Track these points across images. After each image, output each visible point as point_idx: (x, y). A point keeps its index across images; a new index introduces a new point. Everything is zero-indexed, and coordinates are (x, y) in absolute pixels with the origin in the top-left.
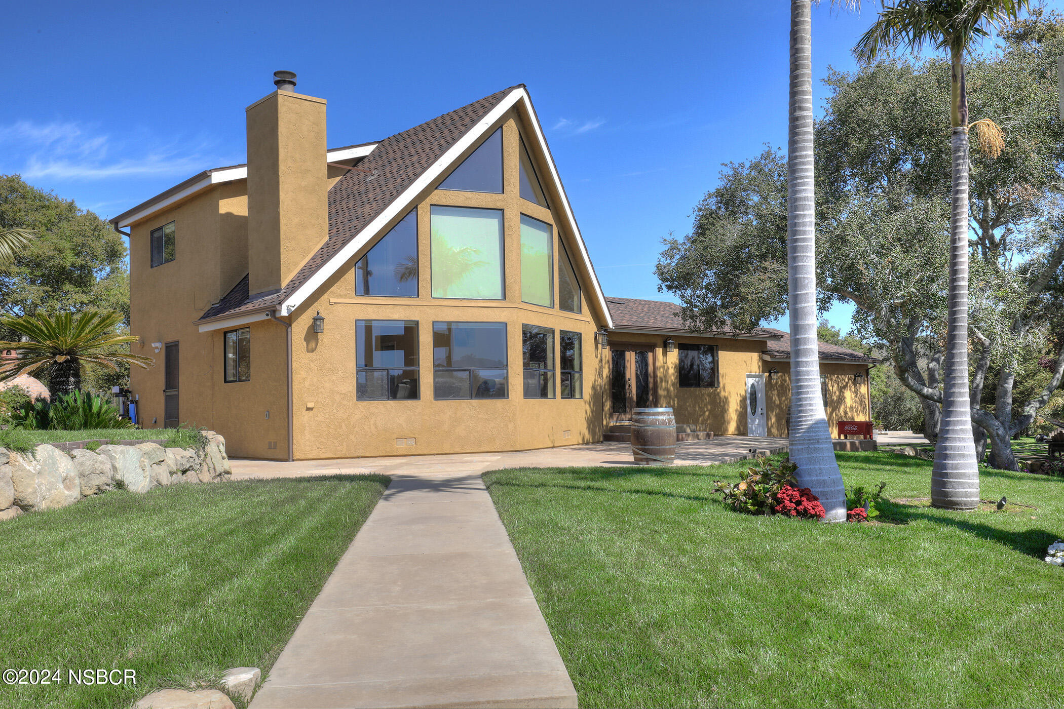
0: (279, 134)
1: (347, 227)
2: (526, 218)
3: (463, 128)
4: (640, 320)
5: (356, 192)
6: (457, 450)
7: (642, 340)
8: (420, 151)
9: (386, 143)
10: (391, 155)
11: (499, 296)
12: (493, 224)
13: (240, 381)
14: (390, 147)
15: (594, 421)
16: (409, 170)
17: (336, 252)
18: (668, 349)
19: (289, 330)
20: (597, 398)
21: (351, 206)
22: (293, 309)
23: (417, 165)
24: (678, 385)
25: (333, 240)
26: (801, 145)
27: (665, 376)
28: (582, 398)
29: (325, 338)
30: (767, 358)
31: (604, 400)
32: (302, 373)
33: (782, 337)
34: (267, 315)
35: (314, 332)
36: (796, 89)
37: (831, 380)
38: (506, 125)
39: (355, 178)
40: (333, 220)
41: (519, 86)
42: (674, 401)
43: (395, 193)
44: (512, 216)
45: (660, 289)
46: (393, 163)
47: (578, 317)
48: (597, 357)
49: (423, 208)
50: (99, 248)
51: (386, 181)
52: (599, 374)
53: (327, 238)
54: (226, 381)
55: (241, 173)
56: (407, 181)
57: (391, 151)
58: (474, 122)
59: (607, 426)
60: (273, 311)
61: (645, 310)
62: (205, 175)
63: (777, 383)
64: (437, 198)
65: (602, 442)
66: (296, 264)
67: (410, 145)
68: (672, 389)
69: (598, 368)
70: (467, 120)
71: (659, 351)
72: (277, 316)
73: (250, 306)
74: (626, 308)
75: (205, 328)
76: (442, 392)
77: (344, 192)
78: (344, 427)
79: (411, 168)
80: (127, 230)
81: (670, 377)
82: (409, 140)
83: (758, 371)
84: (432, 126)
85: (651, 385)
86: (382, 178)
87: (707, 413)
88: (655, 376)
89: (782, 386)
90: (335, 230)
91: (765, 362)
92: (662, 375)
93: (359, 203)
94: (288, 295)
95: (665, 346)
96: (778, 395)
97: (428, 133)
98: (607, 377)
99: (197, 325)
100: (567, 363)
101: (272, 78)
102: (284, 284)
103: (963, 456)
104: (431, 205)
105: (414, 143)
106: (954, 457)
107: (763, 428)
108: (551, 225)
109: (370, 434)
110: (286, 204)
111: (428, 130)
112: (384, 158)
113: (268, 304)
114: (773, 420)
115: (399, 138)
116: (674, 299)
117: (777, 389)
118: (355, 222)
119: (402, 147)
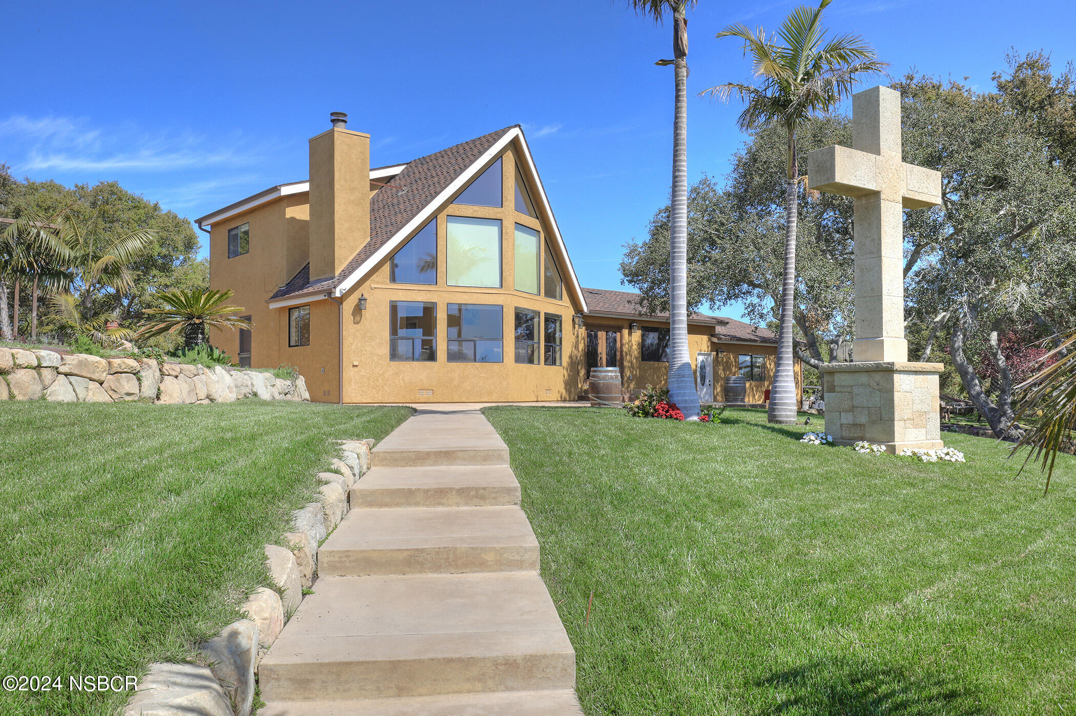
0: (335, 161)
1: (384, 231)
2: (519, 226)
3: (472, 158)
4: (610, 307)
5: (390, 204)
6: (463, 400)
7: (612, 323)
8: (440, 173)
9: (413, 165)
10: (417, 175)
11: (498, 285)
12: (494, 230)
13: (301, 345)
14: (416, 168)
15: (570, 384)
16: (431, 188)
17: (376, 250)
18: (633, 331)
19: (341, 307)
20: (573, 365)
21: (386, 214)
22: (344, 292)
23: (437, 185)
24: (640, 359)
25: (374, 241)
26: (679, 193)
27: (630, 351)
28: (561, 365)
29: (367, 314)
30: (715, 340)
31: (579, 368)
32: (350, 339)
33: (728, 323)
34: (325, 296)
35: (358, 310)
36: (676, 158)
37: (769, 359)
38: (505, 155)
39: (389, 192)
40: (373, 225)
41: (515, 126)
42: (636, 371)
43: (420, 206)
44: (509, 224)
45: (622, 283)
46: (419, 181)
47: (560, 303)
48: (574, 335)
49: (442, 217)
50: (179, 240)
51: (414, 196)
52: (576, 347)
53: (369, 239)
54: (290, 346)
55: (305, 187)
56: (429, 198)
57: (416, 172)
58: (481, 153)
59: (581, 389)
60: (329, 293)
61: (618, 299)
62: (276, 189)
63: (723, 360)
64: (452, 210)
65: (577, 401)
66: (346, 258)
67: (431, 168)
68: (634, 361)
69: (574, 341)
70: (476, 151)
71: (626, 332)
72: (332, 296)
73: (311, 289)
74: (602, 297)
75: (274, 306)
76: (453, 357)
77: (380, 203)
78: (380, 380)
79: (432, 187)
80: (208, 228)
81: (634, 352)
82: (431, 164)
83: (707, 350)
84: (449, 153)
85: (618, 357)
86: (411, 193)
87: (663, 382)
88: (622, 351)
89: (727, 362)
90: (374, 233)
91: (713, 344)
92: (627, 350)
93: (393, 212)
94: (340, 282)
95: (630, 328)
96: (724, 370)
97: (446, 159)
98: (582, 350)
99: (268, 302)
100: (550, 338)
101: (329, 118)
102: (337, 273)
103: (786, 392)
104: (447, 215)
105: (435, 167)
106: (780, 392)
107: (710, 396)
108: (539, 232)
109: (399, 386)
110: (339, 213)
111: (446, 157)
112: (411, 177)
113: (325, 288)
114: (719, 389)
115: (422, 161)
116: (633, 290)
117: (723, 365)
118: (390, 228)
119: (425, 169)
